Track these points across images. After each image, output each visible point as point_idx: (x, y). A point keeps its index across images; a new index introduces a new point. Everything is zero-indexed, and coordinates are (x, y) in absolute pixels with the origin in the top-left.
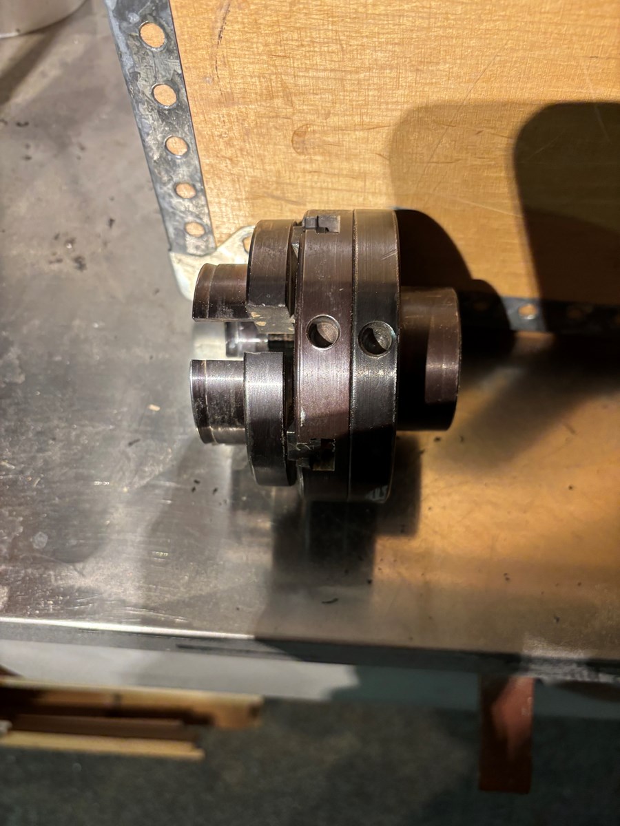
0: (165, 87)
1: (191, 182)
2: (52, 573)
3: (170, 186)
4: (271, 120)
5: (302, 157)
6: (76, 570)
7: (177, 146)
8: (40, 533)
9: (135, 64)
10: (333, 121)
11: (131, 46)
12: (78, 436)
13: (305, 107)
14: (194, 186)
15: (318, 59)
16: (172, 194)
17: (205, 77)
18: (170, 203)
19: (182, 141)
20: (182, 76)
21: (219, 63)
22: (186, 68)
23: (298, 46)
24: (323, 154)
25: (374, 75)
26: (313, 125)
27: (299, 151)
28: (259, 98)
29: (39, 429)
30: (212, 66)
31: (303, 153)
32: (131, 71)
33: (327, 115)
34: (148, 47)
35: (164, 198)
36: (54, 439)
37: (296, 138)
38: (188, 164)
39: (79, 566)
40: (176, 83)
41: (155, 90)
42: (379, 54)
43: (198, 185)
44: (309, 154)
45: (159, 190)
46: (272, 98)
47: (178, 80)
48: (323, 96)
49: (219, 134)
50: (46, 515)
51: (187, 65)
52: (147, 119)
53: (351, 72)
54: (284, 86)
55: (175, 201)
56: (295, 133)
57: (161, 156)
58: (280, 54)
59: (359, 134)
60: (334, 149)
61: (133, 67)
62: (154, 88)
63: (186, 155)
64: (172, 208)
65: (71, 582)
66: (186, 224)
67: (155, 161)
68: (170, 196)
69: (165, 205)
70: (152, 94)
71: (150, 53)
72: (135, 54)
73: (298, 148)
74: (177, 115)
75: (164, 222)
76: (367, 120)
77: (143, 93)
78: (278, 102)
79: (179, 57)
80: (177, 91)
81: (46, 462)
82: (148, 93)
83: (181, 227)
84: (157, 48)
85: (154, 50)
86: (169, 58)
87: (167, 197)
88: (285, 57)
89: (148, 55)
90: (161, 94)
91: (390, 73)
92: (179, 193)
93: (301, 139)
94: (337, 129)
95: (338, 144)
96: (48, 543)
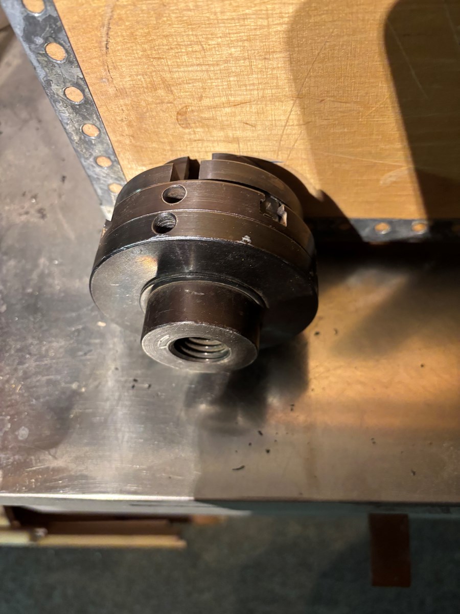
0: (73, 88)
1: (107, 156)
2: (33, 458)
3: (91, 159)
4: (158, 105)
5: (187, 131)
6: (50, 454)
7: (90, 130)
8: (23, 427)
9: (47, 74)
10: (206, 102)
11: (40, 61)
12: (47, 351)
13: (182, 94)
14: (109, 158)
15: (185, 58)
16: (94, 165)
17: (102, 79)
18: (94, 171)
19: (94, 126)
20: (84, 79)
21: (110, 67)
22: (86, 73)
23: (168, 49)
24: (202, 127)
25: (231, 65)
26: (191, 106)
27: (184, 126)
28: (146, 90)
29: (18, 346)
30: (105, 70)
31: (187, 127)
32: (45, 79)
33: (201, 98)
34: (54, 61)
35: (89, 168)
36: (30, 354)
37: (179, 117)
38: (102, 142)
39: (53, 451)
40: (81, 85)
41: (66, 91)
42: (233, 50)
43: (112, 157)
44: (191, 128)
45: (84, 164)
46: (156, 90)
47: (82, 83)
48: (194, 85)
49: (120, 119)
50: (26, 413)
51: (86, 71)
52: (65, 113)
53: (213, 65)
54: (164, 81)
55: (97, 169)
56: (178, 113)
57: (80, 138)
58: (156, 56)
59: (228, 110)
60: (212, 122)
61: (46, 76)
62: (65, 90)
63: (99, 136)
64: (96, 174)
65: (47, 465)
66: (109, 185)
67: (76, 143)
68: (92, 166)
69: (90, 173)
70: (64, 94)
71: (56, 65)
72: (45, 67)
73: (183, 124)
74: (86, 109)
75: (92, 185)
76: (232, 99)
77: (58, 95)
78: (161, 92)
79: (79, 66)
80: (83, 91)
81: (25, 373)
82: (61, 94)
83: (106, 188)
84: (61, 61)
85: (59, 62)
86: (72, 67)
87: (91, 167)
88: (159, 58)
89: (55, 67)
90: (71, 93)
91: (244, 63)
92: (99, 164)
93: (184, 117)
94: (209, 108)
95: (214, 119)
96: (29, 435)
